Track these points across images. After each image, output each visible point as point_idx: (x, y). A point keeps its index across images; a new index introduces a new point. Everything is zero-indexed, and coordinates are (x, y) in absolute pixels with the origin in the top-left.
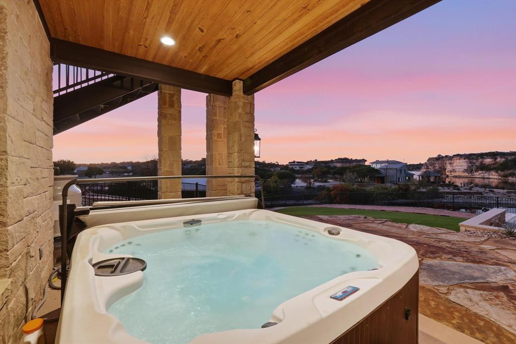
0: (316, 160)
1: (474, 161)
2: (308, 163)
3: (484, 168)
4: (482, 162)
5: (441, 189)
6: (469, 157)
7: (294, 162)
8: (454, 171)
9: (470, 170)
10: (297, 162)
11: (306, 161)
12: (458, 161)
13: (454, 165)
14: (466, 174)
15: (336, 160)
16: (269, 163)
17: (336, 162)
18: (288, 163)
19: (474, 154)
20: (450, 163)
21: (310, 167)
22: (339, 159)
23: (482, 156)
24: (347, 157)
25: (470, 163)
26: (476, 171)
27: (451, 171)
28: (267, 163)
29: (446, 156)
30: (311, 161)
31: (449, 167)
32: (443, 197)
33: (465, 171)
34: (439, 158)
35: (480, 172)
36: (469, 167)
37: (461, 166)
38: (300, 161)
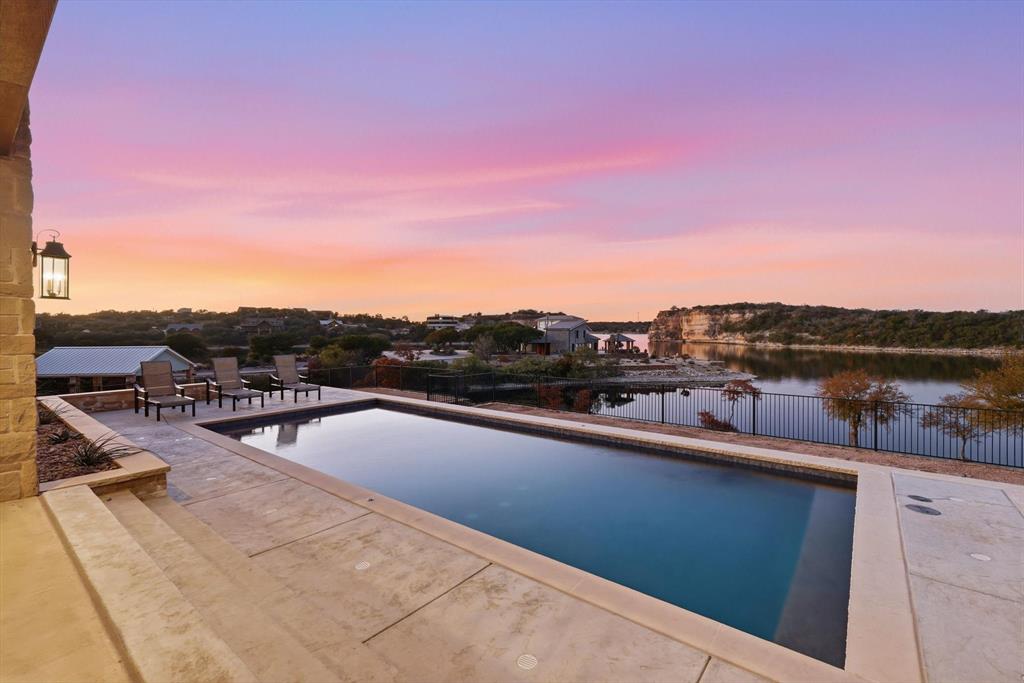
0: (479, 314)
1: (718, 317)
2: (463, 319)
3: (729, 328)
4: (727, 318)
5: (625, 362)
6: (712, 311)
7: (437, 317)
8: (691, 333)
9: (711, 332)
10: (444, 318)
11: (460, 316)
12: (698, 316)
13: (693, 323)
14: (707, 338)
15: (514, 313)
16: (388, 319)
17: (515, 318)
18: (426, 320)
19: (717, 306)
20: (688, 321)
21: (466, 327)
22: (520, 312)
23: (727, 308)
24: (534, 309)
25: (713, 320)
26: (720, 333)
27: (688, 334)
28: (384, 318)
29: (684, 309)
30: (470, 315)
31: (686, 327)
32: (622, 375)
33: (706, 333)
34: (674, 312)
35: (725, 334)
36: (711, 326)
37: (701, 323)
38: (450, 315)
